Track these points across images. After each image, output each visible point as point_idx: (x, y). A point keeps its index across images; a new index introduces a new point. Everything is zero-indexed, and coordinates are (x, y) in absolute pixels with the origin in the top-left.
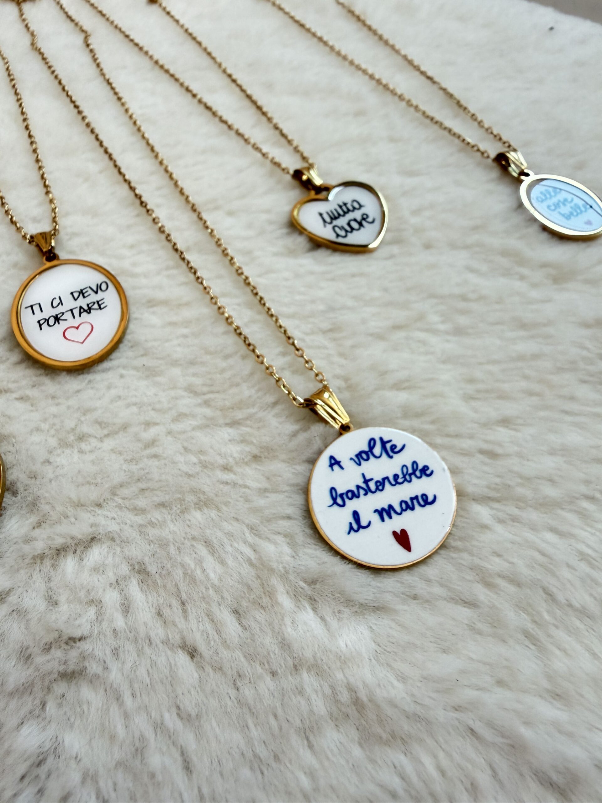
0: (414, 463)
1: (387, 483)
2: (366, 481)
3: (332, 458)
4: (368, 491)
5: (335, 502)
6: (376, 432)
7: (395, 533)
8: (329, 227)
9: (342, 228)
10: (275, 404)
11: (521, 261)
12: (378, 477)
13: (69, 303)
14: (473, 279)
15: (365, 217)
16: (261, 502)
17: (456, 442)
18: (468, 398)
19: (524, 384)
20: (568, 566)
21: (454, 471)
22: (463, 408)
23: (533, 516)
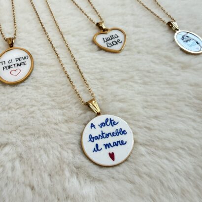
0: (121, 129)
1: (110, 135)
2: (103, 134)
3: (92, 124)
4: (103, 137)
5: (90, 140)
6: (109, 116)
7: (109, 154)
8: (106, 43)
9: (110, 44)
10: (76, 103)
11: (171, 60)
12: (107, 133)
13: (14, 62)
14: (153, 65)
15: (118, 41)
16: (66, 137)
17: (137, 123)
18: (144, 107)
19: (165, 104)
20: (171, 173)
21: (134, 133)
22: (142, 111)
23: (161, 153)
